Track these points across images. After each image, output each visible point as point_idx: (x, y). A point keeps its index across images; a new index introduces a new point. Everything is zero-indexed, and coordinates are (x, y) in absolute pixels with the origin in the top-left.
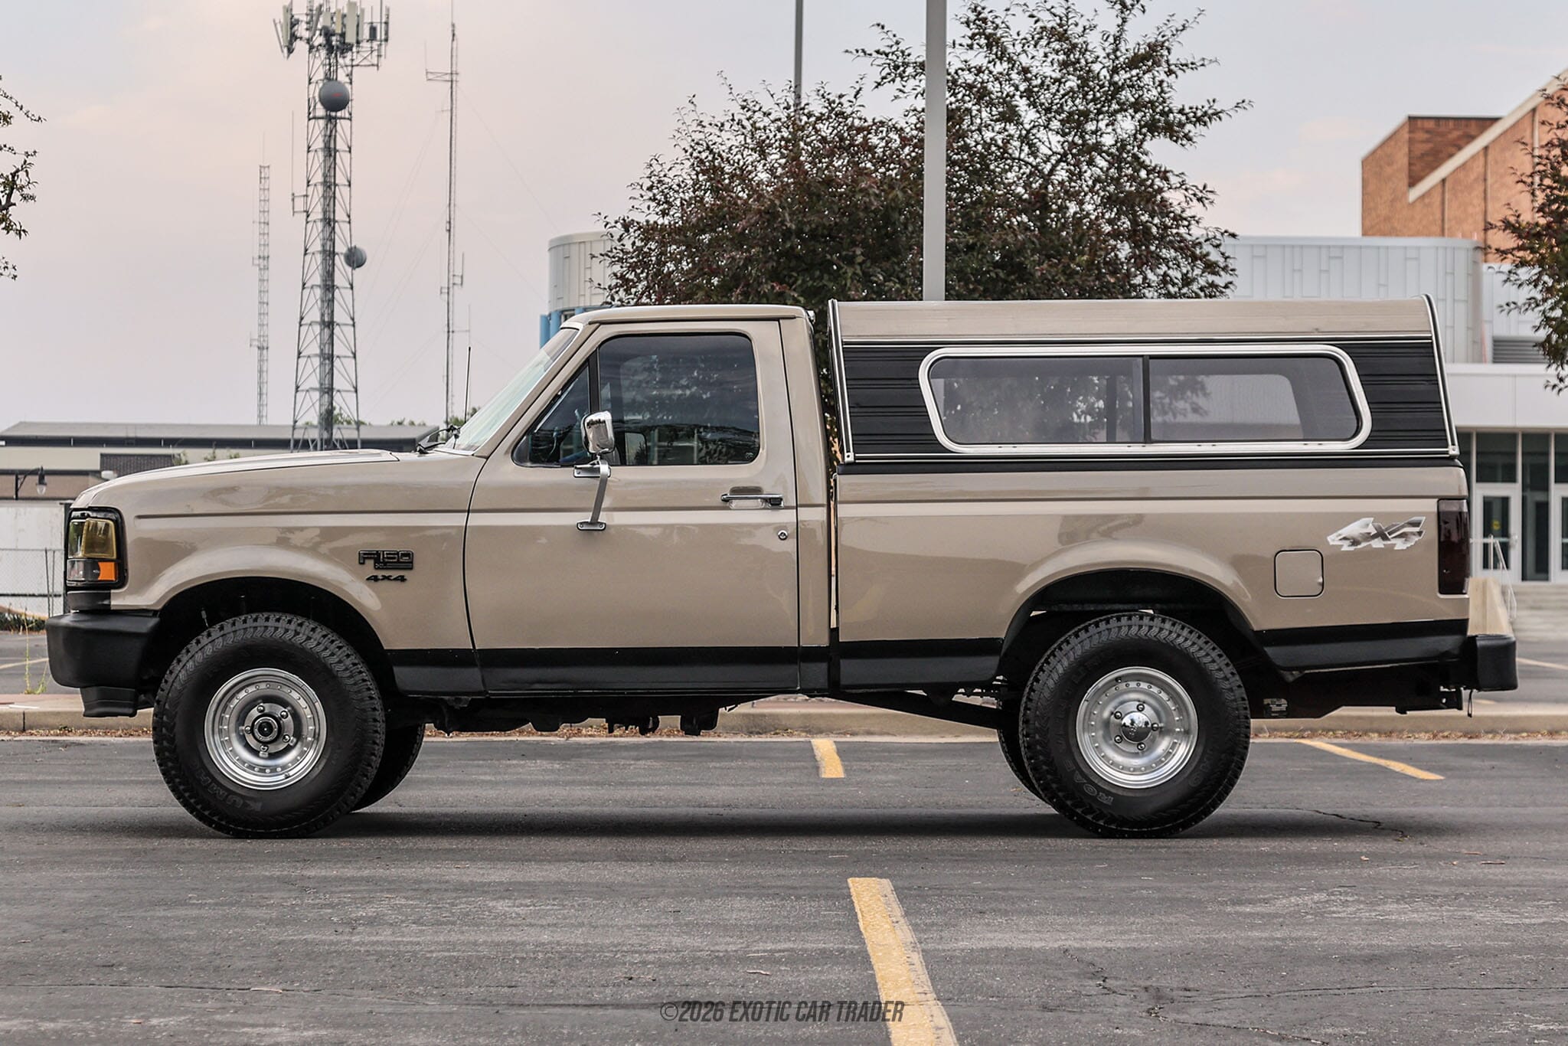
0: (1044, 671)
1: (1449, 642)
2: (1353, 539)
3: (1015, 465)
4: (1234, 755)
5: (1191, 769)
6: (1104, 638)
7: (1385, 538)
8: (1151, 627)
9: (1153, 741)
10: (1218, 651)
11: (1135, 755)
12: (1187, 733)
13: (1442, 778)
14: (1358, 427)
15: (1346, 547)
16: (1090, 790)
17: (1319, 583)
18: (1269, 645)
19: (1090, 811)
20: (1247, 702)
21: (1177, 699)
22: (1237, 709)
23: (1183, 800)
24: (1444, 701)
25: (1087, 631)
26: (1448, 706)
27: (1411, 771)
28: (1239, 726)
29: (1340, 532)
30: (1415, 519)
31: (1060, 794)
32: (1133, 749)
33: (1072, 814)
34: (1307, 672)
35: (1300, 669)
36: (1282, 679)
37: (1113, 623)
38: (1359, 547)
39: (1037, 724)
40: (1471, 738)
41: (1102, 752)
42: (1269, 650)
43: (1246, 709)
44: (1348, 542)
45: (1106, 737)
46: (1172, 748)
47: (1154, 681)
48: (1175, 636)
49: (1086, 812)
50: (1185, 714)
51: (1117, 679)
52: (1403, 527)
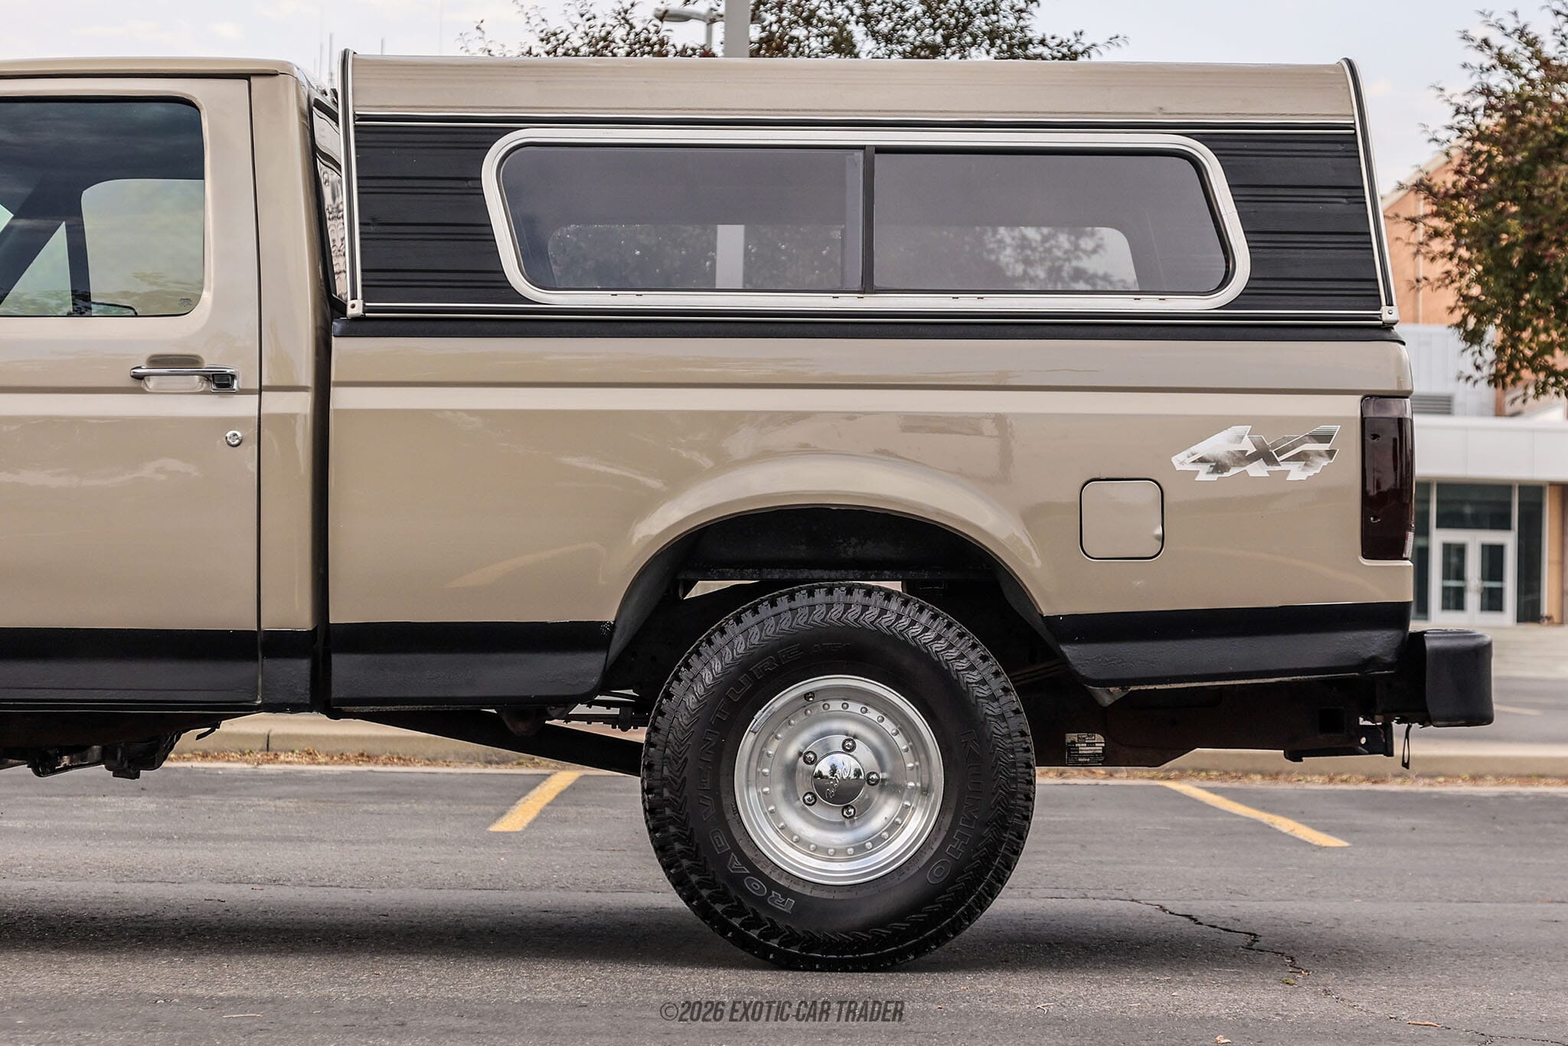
0: (680, 680)
1: (1378, 642)
2: (1217, 462)
3: (640, 326)
4: (1006, 829)
5: (930, 853)
6: (785, 625)
7: (1270, 460)
8: (865, 608)
9: (867, 804)
10: (981, 650)
11: (840, 827)
12: (925, 791)
13: (1346, 844)
14: (1227, 272)
15: (1204, 474)
16: (755, 886)
17: (1157, 537)
18: (1070, 641)
19: (755, 922)
20: (1030, 739)
21: (911, 731)
22: (1012, 751)
23: (916, 907)
24: (1363, 741)
25: (755, 611)
26: (1371, 749)
27: (1304, 832)
28: (1014, 780)
29: (1194, 449)
30: (1324, 428)
31: (705, 893)
32: (835, 815)
33: (723, 928)
34: (1132, 688)
35: (1123, 683)
36: (1092, 699)
37: (802, 599)
38: (1226, 475)
39: (666, 772)
40: (1375, 782)
41: (782, 820)
42: (1067, 650)
43: (1027, 750)
44: (1206, 467)
45: (790, 794)
46: (902, 815)
47: (869, 700)
48: (907, 623)
49: (747, 925)
50: (922, 756)
51: (806, 696)
52: (1302, 442)
